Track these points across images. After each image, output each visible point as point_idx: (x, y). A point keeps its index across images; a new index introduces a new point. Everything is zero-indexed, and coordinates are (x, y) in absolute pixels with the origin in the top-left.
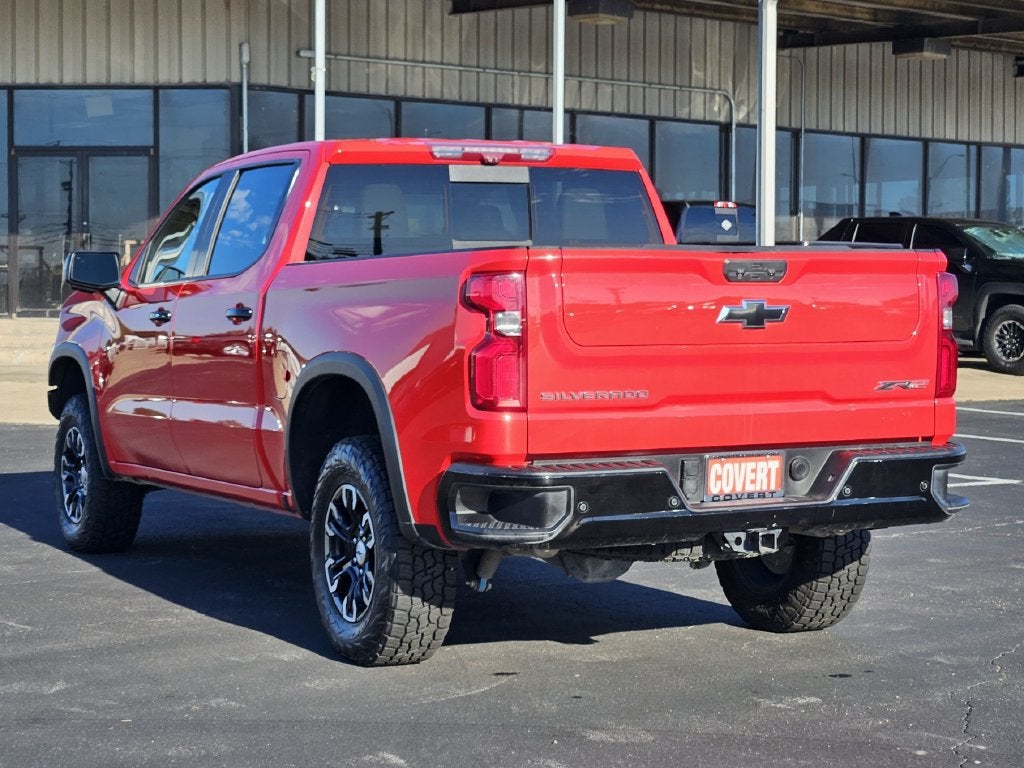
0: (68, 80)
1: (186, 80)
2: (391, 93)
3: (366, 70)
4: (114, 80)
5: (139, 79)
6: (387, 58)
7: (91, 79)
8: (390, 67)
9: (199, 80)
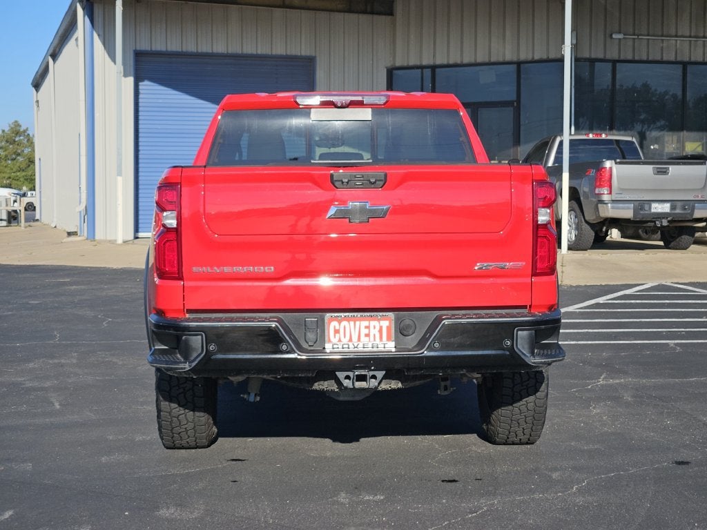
0: (466, 61)
1: (536, 58)
2: (679, 59)
3: (661, 45)
4: (493, 60)
5: (508, 58)
6: (676, 36)
7: (479, 60)
8: (678, 42)
9: (545, 57)
